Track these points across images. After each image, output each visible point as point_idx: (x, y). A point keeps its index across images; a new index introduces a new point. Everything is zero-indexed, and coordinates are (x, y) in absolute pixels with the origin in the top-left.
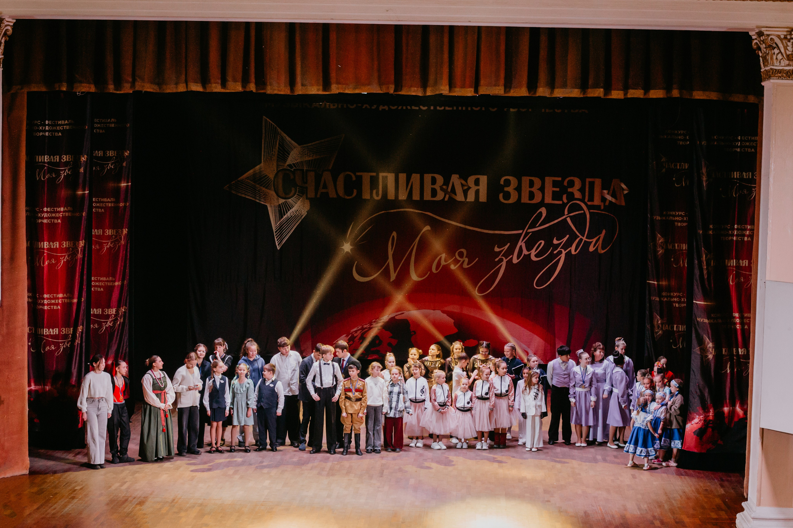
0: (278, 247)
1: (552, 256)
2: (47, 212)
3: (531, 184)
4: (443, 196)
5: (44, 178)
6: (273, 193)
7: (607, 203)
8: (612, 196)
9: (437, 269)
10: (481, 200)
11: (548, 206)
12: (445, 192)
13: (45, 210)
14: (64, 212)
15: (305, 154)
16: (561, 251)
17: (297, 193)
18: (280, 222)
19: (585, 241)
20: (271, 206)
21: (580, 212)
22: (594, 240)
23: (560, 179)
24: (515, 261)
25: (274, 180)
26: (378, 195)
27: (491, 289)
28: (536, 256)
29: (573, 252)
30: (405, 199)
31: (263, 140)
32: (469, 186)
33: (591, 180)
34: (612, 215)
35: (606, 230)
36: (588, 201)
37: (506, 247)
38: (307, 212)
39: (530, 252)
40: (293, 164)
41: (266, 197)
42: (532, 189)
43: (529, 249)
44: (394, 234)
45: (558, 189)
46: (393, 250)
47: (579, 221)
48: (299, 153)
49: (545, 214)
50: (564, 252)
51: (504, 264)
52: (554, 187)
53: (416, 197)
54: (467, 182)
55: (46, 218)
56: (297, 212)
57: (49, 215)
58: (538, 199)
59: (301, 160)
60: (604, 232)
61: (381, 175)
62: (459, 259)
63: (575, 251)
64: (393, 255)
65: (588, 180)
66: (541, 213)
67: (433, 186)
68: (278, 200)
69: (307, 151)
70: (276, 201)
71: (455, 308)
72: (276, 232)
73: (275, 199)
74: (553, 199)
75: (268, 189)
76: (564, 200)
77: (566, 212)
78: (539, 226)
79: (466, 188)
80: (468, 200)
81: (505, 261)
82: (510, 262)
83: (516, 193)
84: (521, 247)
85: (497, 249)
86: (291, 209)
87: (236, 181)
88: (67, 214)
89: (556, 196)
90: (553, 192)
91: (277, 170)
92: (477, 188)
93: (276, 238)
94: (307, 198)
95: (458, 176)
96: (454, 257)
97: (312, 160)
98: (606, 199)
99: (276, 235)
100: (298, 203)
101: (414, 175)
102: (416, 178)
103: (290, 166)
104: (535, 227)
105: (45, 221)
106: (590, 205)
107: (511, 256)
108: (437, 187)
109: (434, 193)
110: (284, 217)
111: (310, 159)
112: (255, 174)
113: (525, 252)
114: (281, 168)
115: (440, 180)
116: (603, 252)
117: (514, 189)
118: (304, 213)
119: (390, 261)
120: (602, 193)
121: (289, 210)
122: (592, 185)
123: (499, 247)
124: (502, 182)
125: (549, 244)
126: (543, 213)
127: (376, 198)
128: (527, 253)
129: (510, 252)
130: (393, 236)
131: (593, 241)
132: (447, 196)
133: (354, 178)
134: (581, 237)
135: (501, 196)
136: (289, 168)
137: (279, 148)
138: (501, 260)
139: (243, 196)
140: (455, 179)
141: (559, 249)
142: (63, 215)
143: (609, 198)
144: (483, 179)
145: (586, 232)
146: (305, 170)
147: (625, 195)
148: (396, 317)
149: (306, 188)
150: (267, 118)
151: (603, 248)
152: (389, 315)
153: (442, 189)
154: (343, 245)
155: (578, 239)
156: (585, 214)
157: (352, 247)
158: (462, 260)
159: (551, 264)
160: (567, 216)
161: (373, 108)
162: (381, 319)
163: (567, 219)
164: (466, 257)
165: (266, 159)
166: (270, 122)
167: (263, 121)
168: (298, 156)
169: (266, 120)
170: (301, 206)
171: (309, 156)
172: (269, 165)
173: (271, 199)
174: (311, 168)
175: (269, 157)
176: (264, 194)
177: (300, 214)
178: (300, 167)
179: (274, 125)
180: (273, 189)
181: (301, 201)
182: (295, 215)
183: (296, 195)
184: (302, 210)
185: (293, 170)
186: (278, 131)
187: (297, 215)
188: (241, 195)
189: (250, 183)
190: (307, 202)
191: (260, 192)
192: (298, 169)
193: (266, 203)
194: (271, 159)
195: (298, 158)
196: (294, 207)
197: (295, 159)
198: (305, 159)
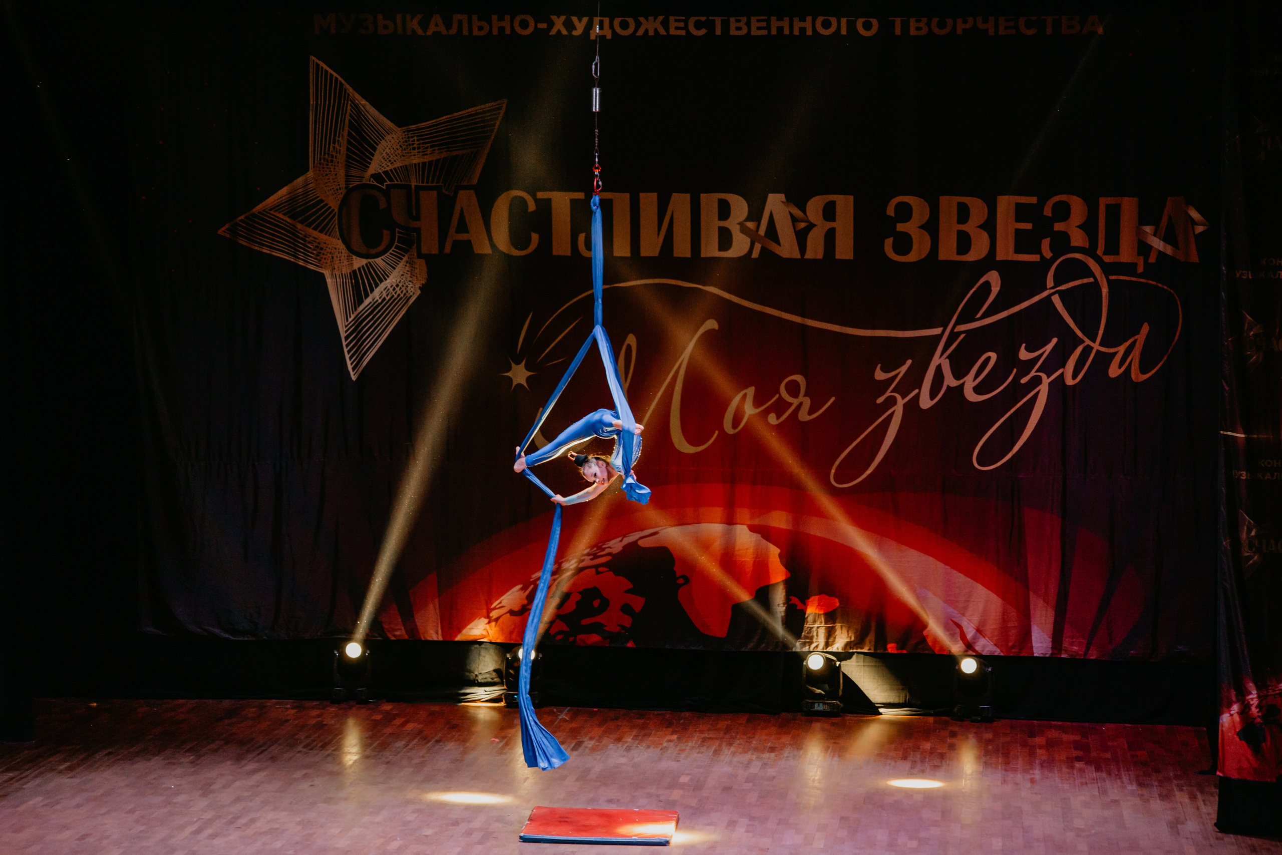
0: (352, 373)
1: (1016, 391)
3: (963, 214)
4: (748, 247)
6: (339, 244)
7: (1152, 259)
8: (1165, 240)
9: (734, 426)
10: (838, 257)
11: (1006, 269)
12: (754, 238)
16: (1040, 378)
17: (396, 243)
18: (356, 313)
19: (1098, 351)
20: (333, 276)
21: (1085, 281)
22: (1122, 349)
23: (1033, 200)
24: (926, 402)
25: (340, 210)
26: (589, 246)
27: (866, 471)
28: (978, 390)
29: (1070, 382)
30: (657, 254)
31: (311, 114)
32: (807, 221)
33: (1111, 200)
34: (1165, 287)
35: (1150, 325)
36: (1105, 253)
37: (903, 369)
38: (420, 288)
39: (961, 382)
40: (386, 173)
41: (320, 252)
42: (962, 227)
43: (959, 372)
44: (631, 340)
45: (1028, 226)
47: (1083, 303)
48: (398, 147)
49: (998, 289)
50: (1046, 381)
51: (898, 410)
52: (1018, 219)
53: (682, 249)
54: (804, 212)
56: (397, 289)
58: (978, 251)
59: (406, 163)
60: (1145, 329)
62: (789, 399)
63: (1074, 377)
64: (630, 391)
65: (1103, 202)
66: (987, 286)
67: (723, 224)
68: (349, 259)
69: (418, 140)
70: (346, 263)
71: (780, 520)
72: (346, 338)
73: (343, 257)
74: (1017, 251)
75: (326, 234)
76: (1045, 254)
77: (1050, 282)
78: (984, 316)
79: (803, 225)
80: (809, 255)
81: (901, 402)
82: (912, 407)
83: (927, 238)
84: (939, 368)
85: (880, 375)
86: (381, 281)
87: (248, 214)
89: (1024, 242)
90: (1018, 232)
91: (346, 188)
92: (831, 225)
93: (349, 354)
94: (420, 256)
95: (781, 197)
96: (777, 396)
97: (430, 162)
98: (1151, 247)
99: (347, 346)
100: (398, 266)
101: (676, 197)
102: (680, 203)
103: (376, 176)
104: (973, 320)
106: (1109, 263)
107: (916, 391)
108: (732, 223)
109: (725, 239)
110: (367, 302)
111: (427, 159)
112: (292, 199)
113: (950, 381)
114: (357, 183)
115: (740, 207)
116: (1142, 377)
117: (920, 227)
118: (414, 291)
120: (1139, 233)
121: (377, 285)
122: (1114, 213)
123: (885, 370)
124: (891, 211)
125: (1008, 360)
126: (993, 284)
127: (586, 253)
128: (954, 383)
129: (913, 381)
130: (629, 347)
131: (1116, 353)
132: (758, 247)
133: (532, 207)
134: (1088, 342)
135: (889, 243)
136: (375, 184)
137: (349, 134)
138: (892, 402)
139: (266, 251)
140: (777, 205)
141: (1033, 373)
143: (1158, 244)
144: (845, 204)
145: (1101, 332)
146: (413, 187)
147: (1198, 237)
148: (641, 543)
149: (418, 230)
150: (319, 60)
151: (1143, 371)
152: (624, 536)
153: (744, 230)
154: (509, 369)
155: (1079, 350)
156: (1096, 286)
157: (530, 374)
158: (795, 402)
159: (1013, 410)
160: (1053, 291)
161: (575, 33)
162: (604, 546)
163: (1053, 298)
164: (805, 395)
165: (320, 160)
166: (326, 71)
167: (311, 70)
168: (396, 153)
169: (318, 65)
170: (405, 274)
171: (423, 152)
172: (327, 175)
173: (333, 258)
174: (427, 182)
175: (327, 156)
176: (317, 247)
177: (405, 294)
178: (401, 181)
179: (336, 79)
180: (338, 233)
181: (407, 262)
182: (393, 296)
183: (393, 249)
184: (407, 284)
185: (384, 188)
186: (348, 91)
187: (396, 296)
188: (260, 250)
189: (283, 220)
190: (421, 264)
191: (305, 240)
192: (396, 184)
193: (321, 267)
194: (332, 161)
195: (395, 158)
196: (388, 277)
197: (390, 161)
198: (414, 162)
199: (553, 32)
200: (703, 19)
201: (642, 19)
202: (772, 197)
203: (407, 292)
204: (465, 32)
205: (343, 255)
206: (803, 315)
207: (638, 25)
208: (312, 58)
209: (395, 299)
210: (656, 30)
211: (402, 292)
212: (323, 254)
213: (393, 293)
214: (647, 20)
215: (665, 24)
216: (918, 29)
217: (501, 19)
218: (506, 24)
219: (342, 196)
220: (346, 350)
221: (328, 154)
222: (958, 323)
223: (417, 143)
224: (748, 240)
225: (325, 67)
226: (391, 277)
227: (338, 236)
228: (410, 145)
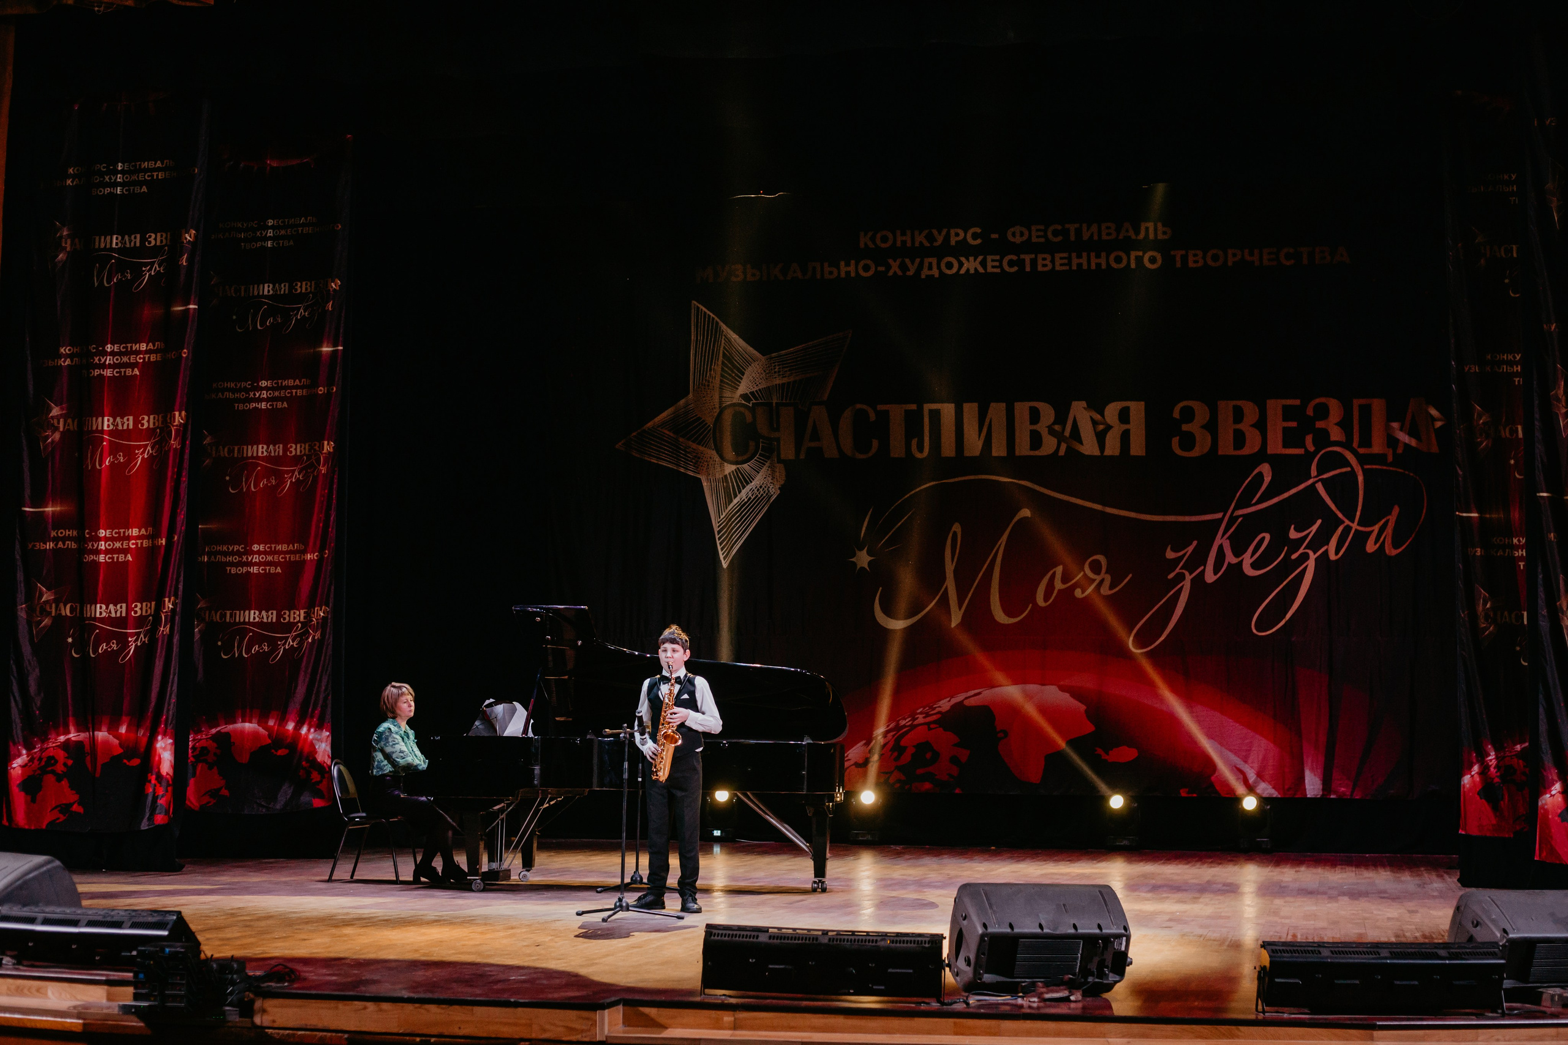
0: (723, 562)
1: (1288, 566)
2: (113, 354)
3: (1238, 415)
4: (1055, 447)
5: (108, 282)
6: (714, 452)
7: (1400, 451)
8: (1410, 434)
9: (1046, 599)
10: (1133, 452)
11: (1276, 462)
12: (1059, 437)
13: (109, 350)
14: (147, 352)
15: (775, 372)
16: (1307, 554)
17: (760, 452)
18: (726, 512)
19: (1356, 530)
20: (709, 481)
21: (1343, 470)
22: (1376, 528)
23: (1297, 402)
24: (1210, 577)
25: (715, 424)
26: (921, 449)
27: (1162, 639)
28: (1254, 566)
29: (1333, 556)
30: (978, 454)
31: (692, 345)
32: (1105, 423)
33: (1363, 401)
34: (1412, 474)
35: (1399, 507)
36: (1359, 446)
37: (1190, 549)
38: (779, 489)
39: (1240, 559)
40: (752, 393)
41: (698, 461)
42: (1238, 426)
43: (1238, 551)
44: (957, 528)
45: (1294, 424)
46: (954, 564)
47: (1342, 489)
48: (762, 372)
49: (1270, 478)
50: (1313, 557)
51: (1187, 584)
52: (1284, 420)
53: (999, 450)
54: (1103, 415)
55: (110, 366)
56: (761, 490)
57: (116, 360)
58: (1252, 446)
59: (769, 384)
60: (1396, 510)
61: (928, 407)
62: (1092, 576)
63: (1337, 553)
64: (956, 572)
65: (1357, 402)
66: (1260, 475)
67: (1034, 427)
68: (722, 465)
69: (778, 365)
70: (719, 469)
71: (1086, 681)
72: (719, 532)
73: (717, 465)
74: (1285, 446)
75: (702, 446)
76: (1308, 448)
77: (1314, 472)
78: (1259, 502)
79: (1101, 427)
80: (1108, 452)
81: (1189, 577)
82: (1198, 581)
83: (1207, 435)
84: (1221, 547)
85: (1170, 555)
86: (748, 484)
87: (639, 431)
88: (153, 358)
89: (1291, 438)
90: (1285, 429)
91: (720, 407)
92: (1125, 427)
93: (720, 544)
94: (780, 461)
95: (1084, 404)
96: (1082, 574)
97: (789, 383)
98: (1398, 440)
99: (719, 539)
100: (762, 470)
101: (993, 405)
102: (997, 411)
103: (744, 396)
104: (1250, 505)
105: (108, 373)
106: (1363, 455)
107: (1202, 568)
108: (1042, 427)
109: (1036, 440)
110: (735, 501)
111: (785, 380)
112: (676, 417)
113: (1230, 558)
114: (728, 403)
115: (1048, 413)
116: (1394, 552)
117: (1202, 427)
118: (775, 492)
119: (950, 584)
120: (1388, 428)
121: (744, 487)
122: (1366, 411)
123: (1174, 550)
124: (1176, 414)
125: (1281, 540)
126: (1265, 475)
127: (919, 455)
128: (1235, 560)
129: (1199, 558)
130: (955, 534)
131: (1373, 531)
132: (1064, 447)
133: (872, 416)
134: (1347, 522)
135: (1175, 441)
136: (744, 402)
137: (723, 363)
138: (1180, 578)
139: (654, 462)
140: (1079, 411)
141: (1301, 551)
142: (144, 358)
143: (1404, 437)
144: (1137, 409)
145: (1358, 513)
146: (774, 405)
147: (1438, 431)
148: (966, 703)
149: (778, 440)
150: (699, 303)
151: (1395, 545)
152: (952, 697)
153: (1051, 432)
154: (854, 555)
155: (1340, 529)
156: (1353, 474)
157: (871, 558)
158: (1098, 578)
159: (1285, 583)
160: (1316, 479)
161: (908, 273)
162: (935, 706)
163: (1316, 485)
164: (1106, 572)
165: (699, 385)
166: (705, 313)
167: (693, 311)
168: (761, 377)
169: (698, 308)
170: (767, 477)
171: (783, 375)
172: (704, 397)
173: (708, 465)
174: (786, 400)
175: (704, 381)
176: (695, 457)
177: (767, 494)
178: (765, 400)
179: (713, 319)
180: (713, 445)
181: (769, 467)
182: (757, 496)
183: (757, 456)
184: (769, 485)
185: (751, 405)
186: (722, 328)
187: (759, 496)
188: (649, 460)
189: (668, 435)
190: (780, 469)
191: (686, 451)
192: (761, 402)
193: (699, 473)
194: (708, 386)
195: (760, 381)
196: (753, 480)
197: (755, 383)
198: (775, 383)
199: (891, 273)
200: (1014, 258)
201: (963, 259)
202: (1075, 404)
203: (769, 491)
204: (819, 277)
205: (717, 463)
206: (1104, 504)
207: (961, 265)
208: (694, 302)
209: (759, 498)
210: (976, 269)
211: (764, 492)
212: (700, 462)
213: (757, 493)
214: (968, 260)
215: (983, 264)
216: (1196, 262)
217: (848, 265)
218: (852, 268)
219: (716, 414)
220: (718, 542)
221: (706, 380)
222: (1236, 508)
223: (777, 368)
224: (1055, 441)
225: (704, 309)
226: (755, 480)
227: (713, 447)
228: (772, 369)
